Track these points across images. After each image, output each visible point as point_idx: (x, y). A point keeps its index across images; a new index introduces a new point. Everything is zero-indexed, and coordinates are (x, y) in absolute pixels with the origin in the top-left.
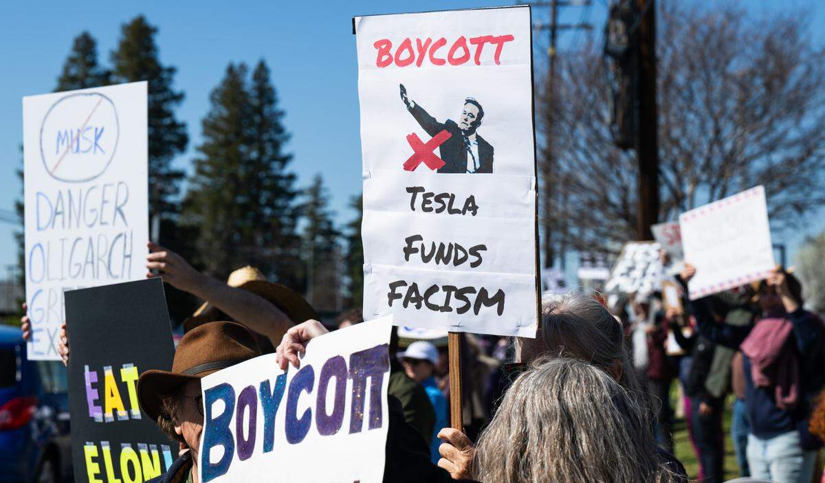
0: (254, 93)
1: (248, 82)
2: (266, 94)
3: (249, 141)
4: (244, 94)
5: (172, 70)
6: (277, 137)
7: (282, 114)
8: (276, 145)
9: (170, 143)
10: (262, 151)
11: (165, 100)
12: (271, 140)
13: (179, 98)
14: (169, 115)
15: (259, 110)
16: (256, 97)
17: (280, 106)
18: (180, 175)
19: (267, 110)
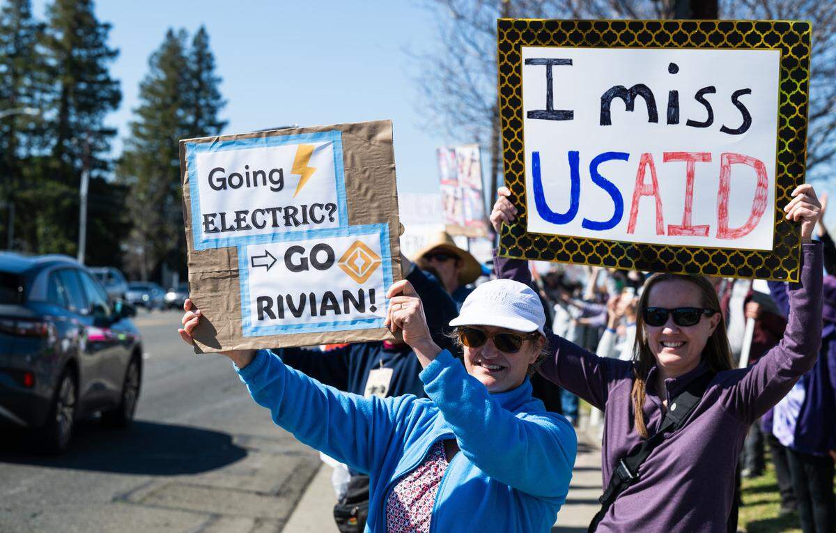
0: (194, 58)
1: (188, 48)
2: (204, 59)
3: (186, 106)
4: (183, 59)
5: (107, 26)
6: (213, 102)
7: (220, 80)
8: (213, 111)
9: (103, 99)
10: (198, 116)
11: (100, 56)
12: (208, 105)
13: (113, 54)
14: (104, 71)
15: (197, 75)
16: (194, 62)
17: (217, 73)
18: (112, 132)
19: (204, 75)
